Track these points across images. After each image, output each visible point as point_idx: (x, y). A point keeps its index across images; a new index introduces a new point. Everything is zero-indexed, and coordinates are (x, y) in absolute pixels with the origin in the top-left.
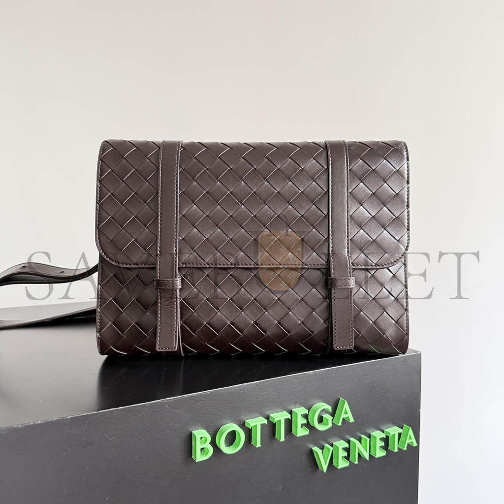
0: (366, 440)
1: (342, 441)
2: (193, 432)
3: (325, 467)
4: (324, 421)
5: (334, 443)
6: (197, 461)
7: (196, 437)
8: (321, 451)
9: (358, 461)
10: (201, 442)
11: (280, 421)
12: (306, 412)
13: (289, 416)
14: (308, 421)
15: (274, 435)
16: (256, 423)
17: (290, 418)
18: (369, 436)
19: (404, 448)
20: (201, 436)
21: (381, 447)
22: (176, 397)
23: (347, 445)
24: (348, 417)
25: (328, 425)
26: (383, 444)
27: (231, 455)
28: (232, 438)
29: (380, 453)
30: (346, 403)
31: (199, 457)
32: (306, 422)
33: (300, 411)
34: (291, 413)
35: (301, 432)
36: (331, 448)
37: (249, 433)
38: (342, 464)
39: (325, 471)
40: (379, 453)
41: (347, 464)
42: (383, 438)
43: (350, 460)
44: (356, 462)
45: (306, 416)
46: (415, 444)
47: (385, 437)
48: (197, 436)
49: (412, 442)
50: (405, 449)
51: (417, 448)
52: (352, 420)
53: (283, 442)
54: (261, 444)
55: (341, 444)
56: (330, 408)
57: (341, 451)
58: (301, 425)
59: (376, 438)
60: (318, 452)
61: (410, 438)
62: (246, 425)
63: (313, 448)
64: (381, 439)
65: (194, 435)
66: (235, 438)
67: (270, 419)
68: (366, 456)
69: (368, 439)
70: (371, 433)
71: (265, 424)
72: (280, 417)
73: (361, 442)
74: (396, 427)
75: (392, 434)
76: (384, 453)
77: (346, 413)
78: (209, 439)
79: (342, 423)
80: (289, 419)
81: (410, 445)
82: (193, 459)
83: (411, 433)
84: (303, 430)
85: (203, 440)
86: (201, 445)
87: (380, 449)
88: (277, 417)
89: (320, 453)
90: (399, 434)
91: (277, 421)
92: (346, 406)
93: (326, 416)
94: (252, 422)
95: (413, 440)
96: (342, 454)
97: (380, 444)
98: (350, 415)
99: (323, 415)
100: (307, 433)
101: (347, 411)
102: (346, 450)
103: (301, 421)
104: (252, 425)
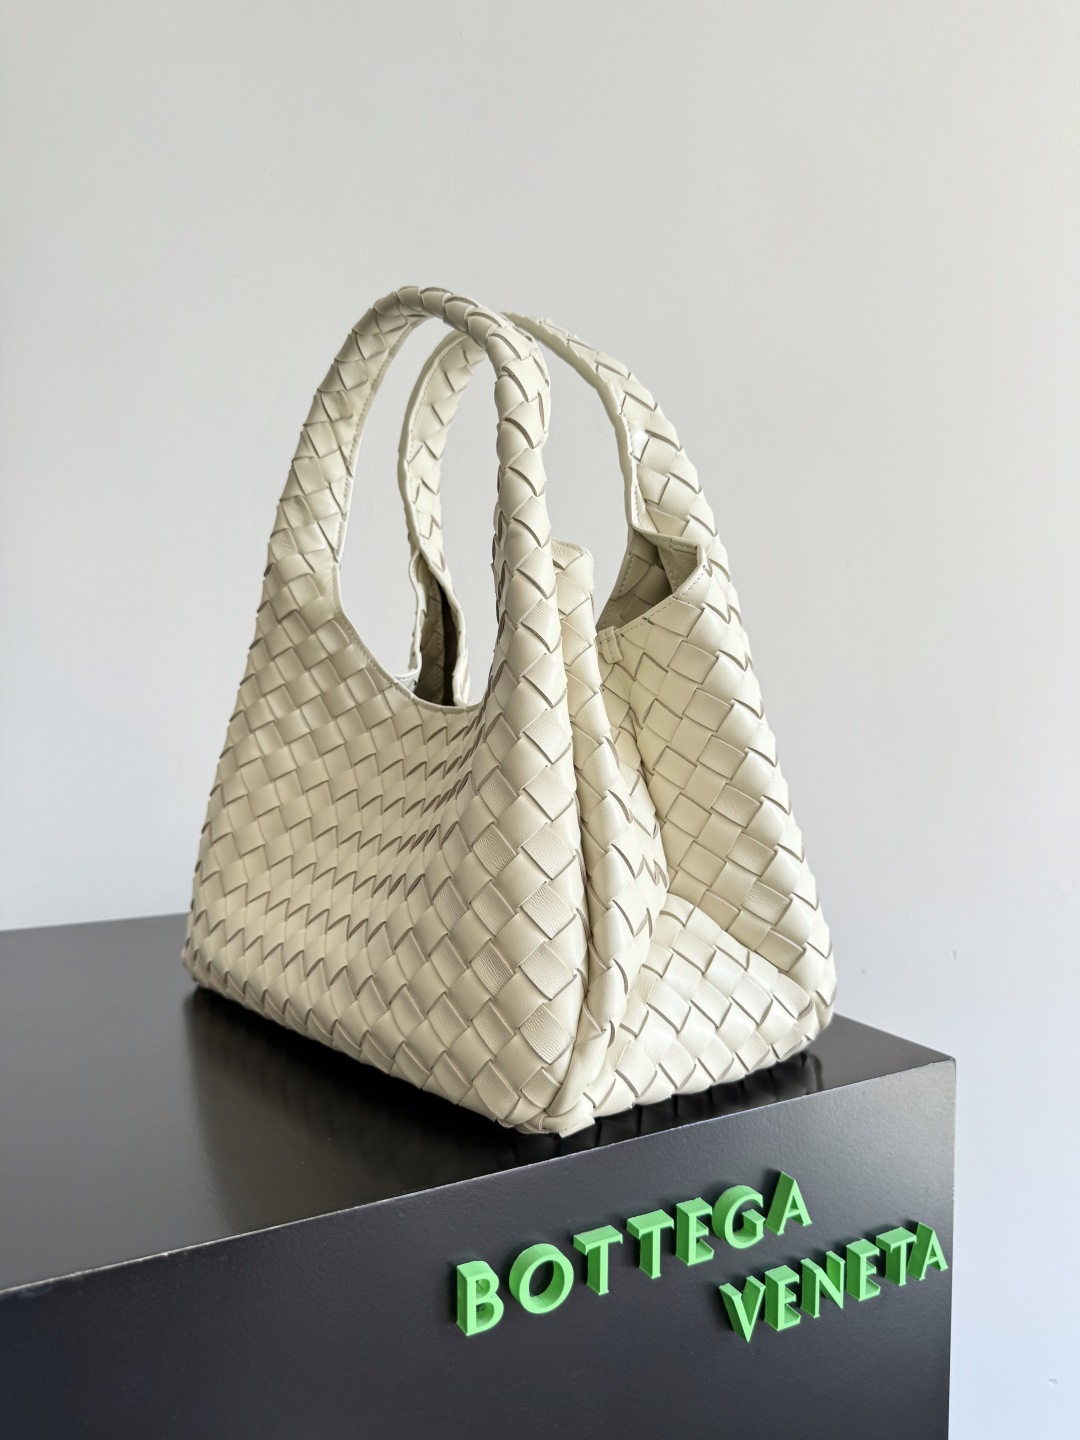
0: (839, 1264)
1: (785, 1269)
3: (748, 1330)
4: (746, 1224)
5: (767, 1273)
6: (469, 1334)
8: (741, 1294)
9: (820, 1313)
10: (478, 1291)
11: (649, 1236)
12: (708, 1210)
13: (670, 1223)
14: (711, 1231)
15: (636, 1261)
16: (600, 1241)
17: (673, 1227)
18: (843, 1252)
19: (920, 1276)
21: (871, 1277)
22: (420, 1192)
23: (796, 1278)
25: (754, 1234)
26: (874, 1270)
27: (544, 1317)
28: (545, 1278)
29: (867, 1293)
30: (795, 1185)
31: (474, 1327)
34: (673, 1212)
36: (762, 1288)
37: (583, 1265)
38: (785, 1321)
39: (748, 1339)
41: (797, 1321)
42: (875, 1257)
43: (802, 1307)
44: (817, 1315)
45: (706, 1220)
46: (944, 1266)
47: (876, 1252)
48: (468, 1280)
49: (937, 1265)
50: (923, 1277)
51: (949, 1272)
52: (807, 1221)
53: (657, 1279)
54: (609, 1288)
55: (784, 1276)
56: (759, 1199)
58: (698, 1240)
59: (858, 1258)
60: (733, 1298)
61: (934, 1254)
63: (722, 1288)
64: (869, 1259)
65: (462, 1275)
67: (628, 1229)
68: (838, 1297)
69: (842, 1262)
70: (848, 1246)
71: (618, 1243)
73: (825, 1270)
74: (901, 1230)
75: (893, 1246)
77: (794, 1206)
78: (494, 1281)
79: (785, 1230)
80: (670, 1229)
81: (935, 1271)
82: (458, 1327)
83: (934, 1241)
84: (702, 1251)
85: (482, 1285)
86: (477, 1298)
87: (868, 1281)
88: (644, 1227)
89: (737, 1297)
90: (910, 1246)
91: (644, 1236)
92: (796, 1191)
93: (751, 1215)
94: (589, 1241)
95: (940, 1258)
96: (785, 1298)
97: (867, 1270)
98: (802, 1211)
99: (744, 1214)
100: (710, 1256)
101: (796, 1205)
102: (795, 1288)
103: (698, 1230)
104: (589, 1248)
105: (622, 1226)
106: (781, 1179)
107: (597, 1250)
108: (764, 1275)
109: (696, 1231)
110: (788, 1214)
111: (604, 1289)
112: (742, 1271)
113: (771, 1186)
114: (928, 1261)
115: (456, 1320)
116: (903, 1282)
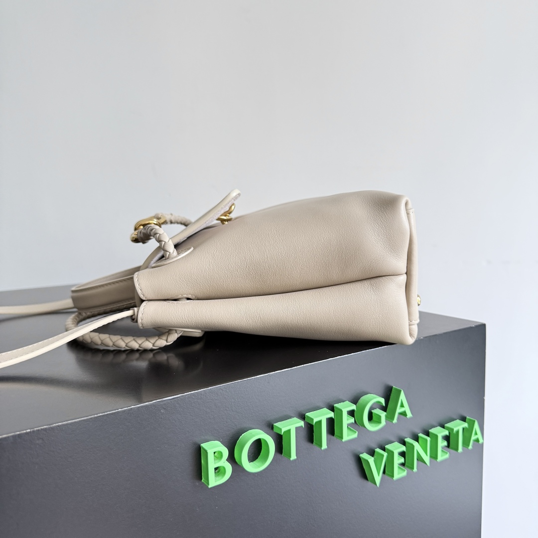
0: (427, 440)
1: (397, 444)
2: (202, 445)
5: (387, 447)
6: (210, 487)
7: (206, 452)
10: (214, 459)
11: (320, 422)
12: (353, 407)
13: (331, 415)
15: (312, 440)
16: (291, 426)
17: (333, 417)
19: (468, 445)
20: (215, 450)
21: (443, 448)
23: (403, 448)
24: (405, 412)
25: (379, 422)
26: (445, 443)
27: (258, 474)
28: (257, 449)
30: (402, 391)
31: (214, 481)
32: (354, 422)
33: (346, 407)
35: (348, 435)
36: (385, 454)
37: (279, 440)
38: (399, 473)
39: (378, 484)
40: (442, 456)
41: (404, 473)
42: (446, 436)
44: (415, 469)
45: (351, 413)
46: (481, 441)
48: (208, 451)
49: (477, 440)
52: (409, 415)
53: (325, 450)
55: (397, 448)
56: (383, 401)
57: (396, 456)
58: (348, 426)
59: (436, 436)
60: (369, 460)
61: (476, 434)
62: (275, 430)
63: (361, 455)
64: (444, 437)
65: (204, 449)
66: (261, 449)
67: (306, 420)
69: (429, 439)
70: (430, 431)
72: (321, 416)
74: (458, 421)
75: (455, 430)
76: (447, 456)
77: (402, 406)
78: (226, 452)
79: (397, 420)
80: (331, 418)
81: (476, 443)
82: (203, 483)
83: (476, 426)
84: (350, 432)
85: (217, 456)
86: (215, 463)
87: (442, 451)
88: (316, 417)
89: (371, 460)
90: (463, 429)
91: (316, 423)
92: (402, 397)
93: (377, 411)
94: (283, 427)
95: (479, 436)
96: (398, 460)
97: (442, 443)
98: (407, 409)
99: (372, 411)
100: (355, 435)
101: (403, 404)
102: (403, 454)
103: (348, 420)
104: (284, 430)
105: (303, 417)
106: (393, 390)
107: (289, 431)
108: (385, 448)
109: (347, 420)
110: (399, 410)
111: (293, 456)
112: (373, 445)
113: (388, 394)
114: (473, 438)
115: (201, 479)
116: (460, 449)
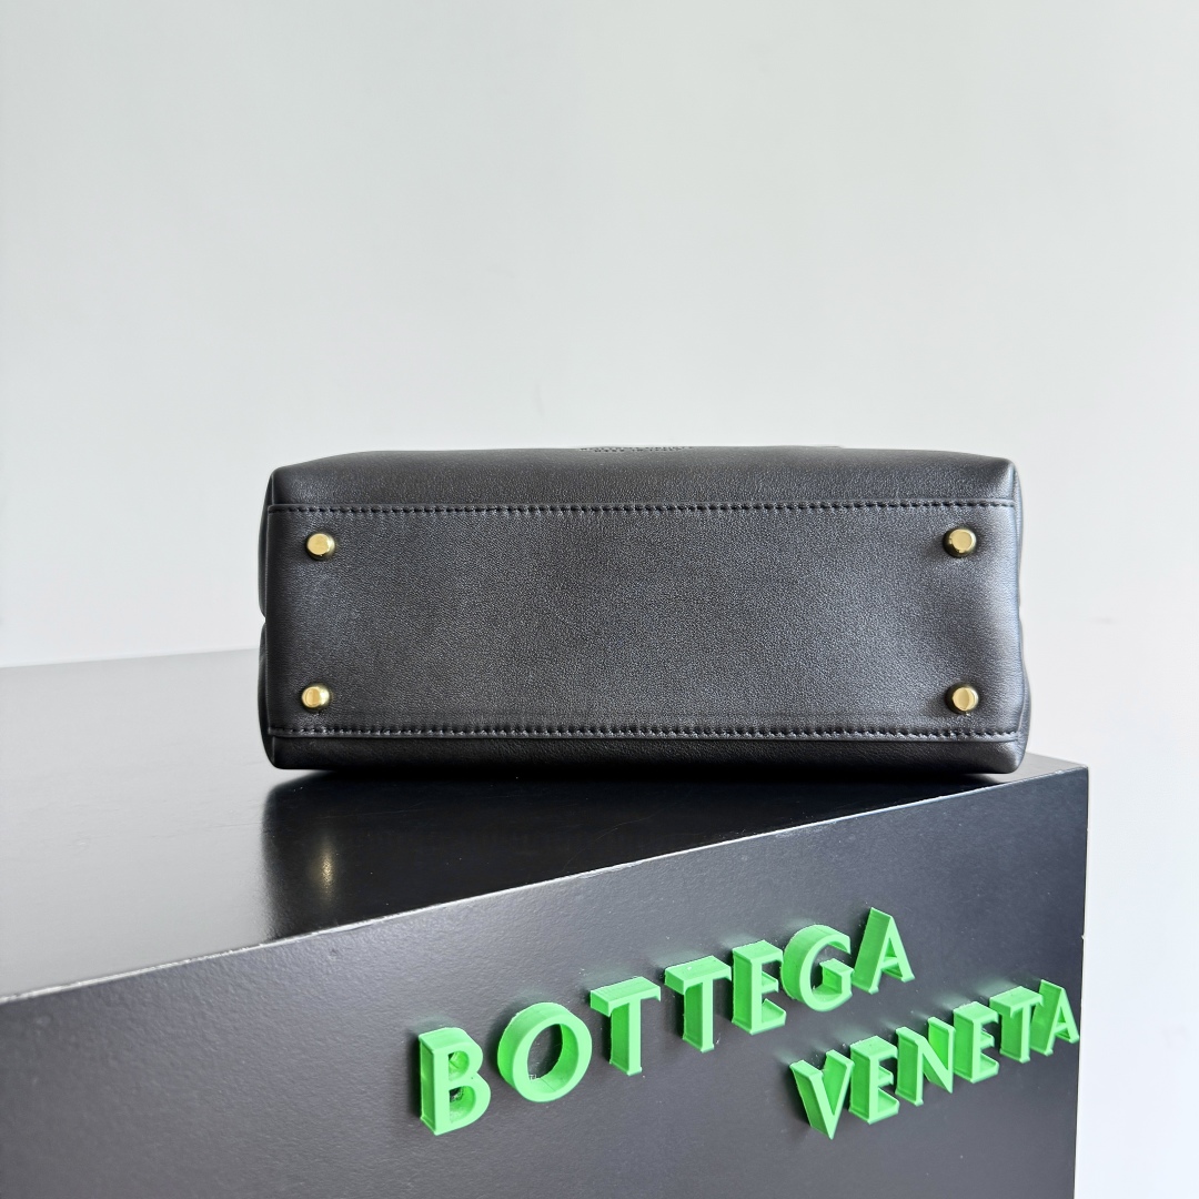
0: (947, 1033)
1: (876, 1039)
2: (421, 1037)
3: (831, 1121)
4: (827, 980)
5: (853, 1046)
6: (437, 1133)
8: (820, 1073)
12: (776, 954)
14: (781, 985)
15: (679, 1028)
16: (627, 997)
17: (729, 977)
20: (452, 1048)
21: (984, 1051)
23: (891, 1051)
24: (897, 967)
25: (838, 991)
26: (990, 1041)
27: (552, 1103)
28: (551, 1048)
30: (892, 921)
32: (777, 990)
33: (760, 954)
35: (763, 1018)
36: (849, 1064)
39: (831, 1134)
40: (982, 1069)
43: (897, 1092)
44: (919, 1101)
46: (1073, 1038)
47: (996, 1020)
48: (434, 1052)
50: (1048, 1051)
55: (875, 1049)
57: (876, 1070)
58: (764, 998)
59: (971, 1023)
60: (811, 1078)
61: (1062, 1020)
62: (594, 1005)
63: (794, 1066)
64: (987, 1027)
65: (425, 1045)
66: (560, 1048)
67: (666, 983)
68: (946, 1080)
69: (951, 1030)
70: (956, 1011)
71: (653, 1000)
72: (698, 974)
74: (1022, 991)
75: (1014, 1009)
76: (992, 1069)
77: (891, 954)
78: (477, 1056)
79: (881, 985)
80: (724, 980)
81: (1061, 1040)
82: (423, 1124)
83: (1063, 1003)
84: (769, 1013)
85: (457, 1063)
86: (451, 1080)
87: (982, 1058)
88: (690, 977)
89: (815, 1076)
90: (1033, 1008)
91: (689, 989)
92: (892, 932)
93: (832, 966)
94: (611, 997)
95: (1070, 1025)
98: (901, 960)
99: (822, 964)
101: (893, 951)
103: (763, 984)
104: (613, 1005)
105: (660, 978)
106: (871, 917)
107: (628, 1005)
108: (848, 1049)
112: (820, 1042)
113: (860, 926)
115: (419, 1114)
116: (1025, 1055)
